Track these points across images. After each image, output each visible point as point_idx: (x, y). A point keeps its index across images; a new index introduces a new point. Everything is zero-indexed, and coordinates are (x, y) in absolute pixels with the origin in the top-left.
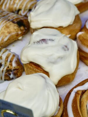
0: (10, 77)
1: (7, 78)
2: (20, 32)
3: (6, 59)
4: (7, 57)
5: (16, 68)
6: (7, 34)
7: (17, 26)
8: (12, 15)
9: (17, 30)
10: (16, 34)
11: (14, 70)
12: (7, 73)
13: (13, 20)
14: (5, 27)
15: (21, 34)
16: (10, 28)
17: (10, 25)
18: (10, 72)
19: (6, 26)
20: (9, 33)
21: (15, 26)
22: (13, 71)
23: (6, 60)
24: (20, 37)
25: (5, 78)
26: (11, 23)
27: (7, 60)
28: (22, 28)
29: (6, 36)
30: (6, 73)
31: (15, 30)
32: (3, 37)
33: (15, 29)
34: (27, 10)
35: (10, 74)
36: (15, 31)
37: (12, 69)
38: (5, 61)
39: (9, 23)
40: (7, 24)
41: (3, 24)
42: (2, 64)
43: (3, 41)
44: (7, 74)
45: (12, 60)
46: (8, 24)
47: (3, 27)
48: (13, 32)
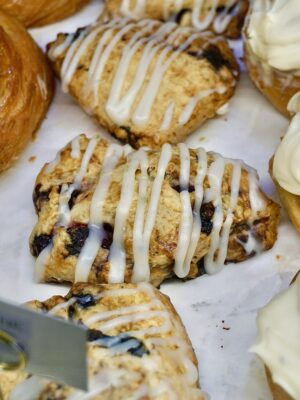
0: (244, 251)
1: (236, 254)
2: (222, 89)
3: (222, 185)
4: (227, 179)
5: (263, 214)
6: (185, 99)
7: (209, 67)
8: (174, 30)
9: (212, 82)
10: (213, 97)
11: (256, 222)
12: (235, 237)
13: (189, 46)
14: (170, 72)
15: (226, 93)
16: (189, 77)
17: (187, 63)
18: (245, 233)
19: (173, 70)
20: (191, 93)
21: (202, 67)
22: (252, 228)
23: (226, 187)
24: (223, 104)
25: (228, 253)
26: (186, 57)
27: (229, 190)
28: (225, 73)
29: (184, 106)
30: (231, 234)
31: (208, 80)
32: (174, 109)
33: (207, 77)
34: (210, 9)
35: (244, 239)
36: (207, 86)
37: (251, 221)
38: (223, 193)
39: (179, 57)
40: (173, 62)
41: (163, 63)
42: (215, 204)
43: (176, 125)
44: (234, 241)
45: (245, 188)
46: (180, 64)
47: (165, 73)
48: (203, 89)
